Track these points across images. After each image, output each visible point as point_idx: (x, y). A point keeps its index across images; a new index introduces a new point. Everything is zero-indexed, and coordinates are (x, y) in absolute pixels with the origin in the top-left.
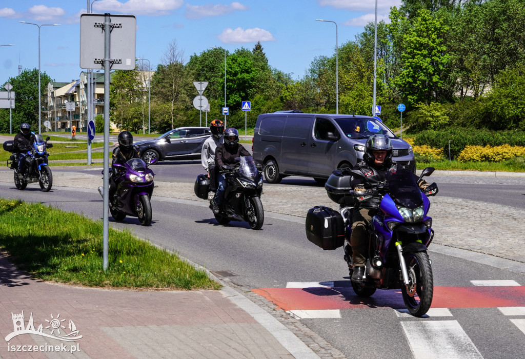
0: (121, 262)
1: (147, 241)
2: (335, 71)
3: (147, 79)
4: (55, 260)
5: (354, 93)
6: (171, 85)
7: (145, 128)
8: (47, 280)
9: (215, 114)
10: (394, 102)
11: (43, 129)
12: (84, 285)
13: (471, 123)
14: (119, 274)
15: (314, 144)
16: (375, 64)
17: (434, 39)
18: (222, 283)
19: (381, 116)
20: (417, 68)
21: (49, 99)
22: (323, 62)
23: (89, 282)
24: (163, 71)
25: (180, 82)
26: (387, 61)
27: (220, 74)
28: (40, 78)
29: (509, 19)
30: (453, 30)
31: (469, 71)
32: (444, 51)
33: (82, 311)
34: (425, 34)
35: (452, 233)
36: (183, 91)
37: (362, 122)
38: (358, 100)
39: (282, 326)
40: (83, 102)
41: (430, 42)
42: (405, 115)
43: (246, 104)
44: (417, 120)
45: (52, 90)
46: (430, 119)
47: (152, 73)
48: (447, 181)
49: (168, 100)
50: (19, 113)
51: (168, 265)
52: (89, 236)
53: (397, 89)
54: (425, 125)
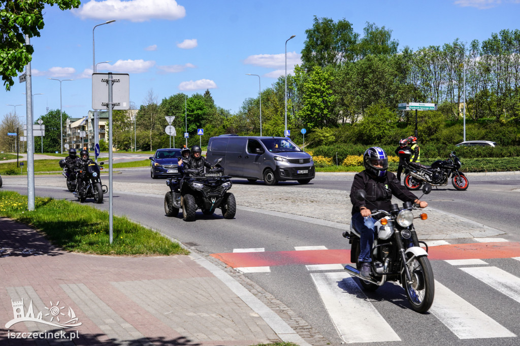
0: (122, 237)
1: (138, 223)
2: (259, 108)
3: (134, 115)
4: (78, 238)
5: (272, 122)
6: (150, 119)
7: (132, 148)
8: (72, 251)
9: (180, 138)
10: (299, 127)
11: (64, 149)
12: (97, 254)
13: (350, 140)
14: (121, 246)
15: (247, 157)
16: (286, 103)
17: (324, 86)
18: (190, 250)
19: (290, 137)
20: (314, 105)
21: (68, 129)
22: (251, 102)
23: (100, 251)
24: (144, 109)
25: (156, 116)
26: (293, 101)
27: (183, 111)
28: (61, 115)
29: (373, 72)
30: (337, 79)
31: (348, 106)
32: (331, 94)
33: (97, 271)
34: (318, 83)
35: (341, 214)
36: (158, 122)
37: (278, 142)
38: (275, 127)
39: (231, 278)
40: (90, 131)
41: (321, 88)
42: (306, 135)
43: (201, 131)
44: (314, 139)
45: (70, 124)
46: (323, 138)
47: (137, 111)
48: (336, 179)
49: (148, 129)
50: (47, 139)
51: (153, 239)
52: (99, 221)
53: (300, 119)
54: (319, 143)
